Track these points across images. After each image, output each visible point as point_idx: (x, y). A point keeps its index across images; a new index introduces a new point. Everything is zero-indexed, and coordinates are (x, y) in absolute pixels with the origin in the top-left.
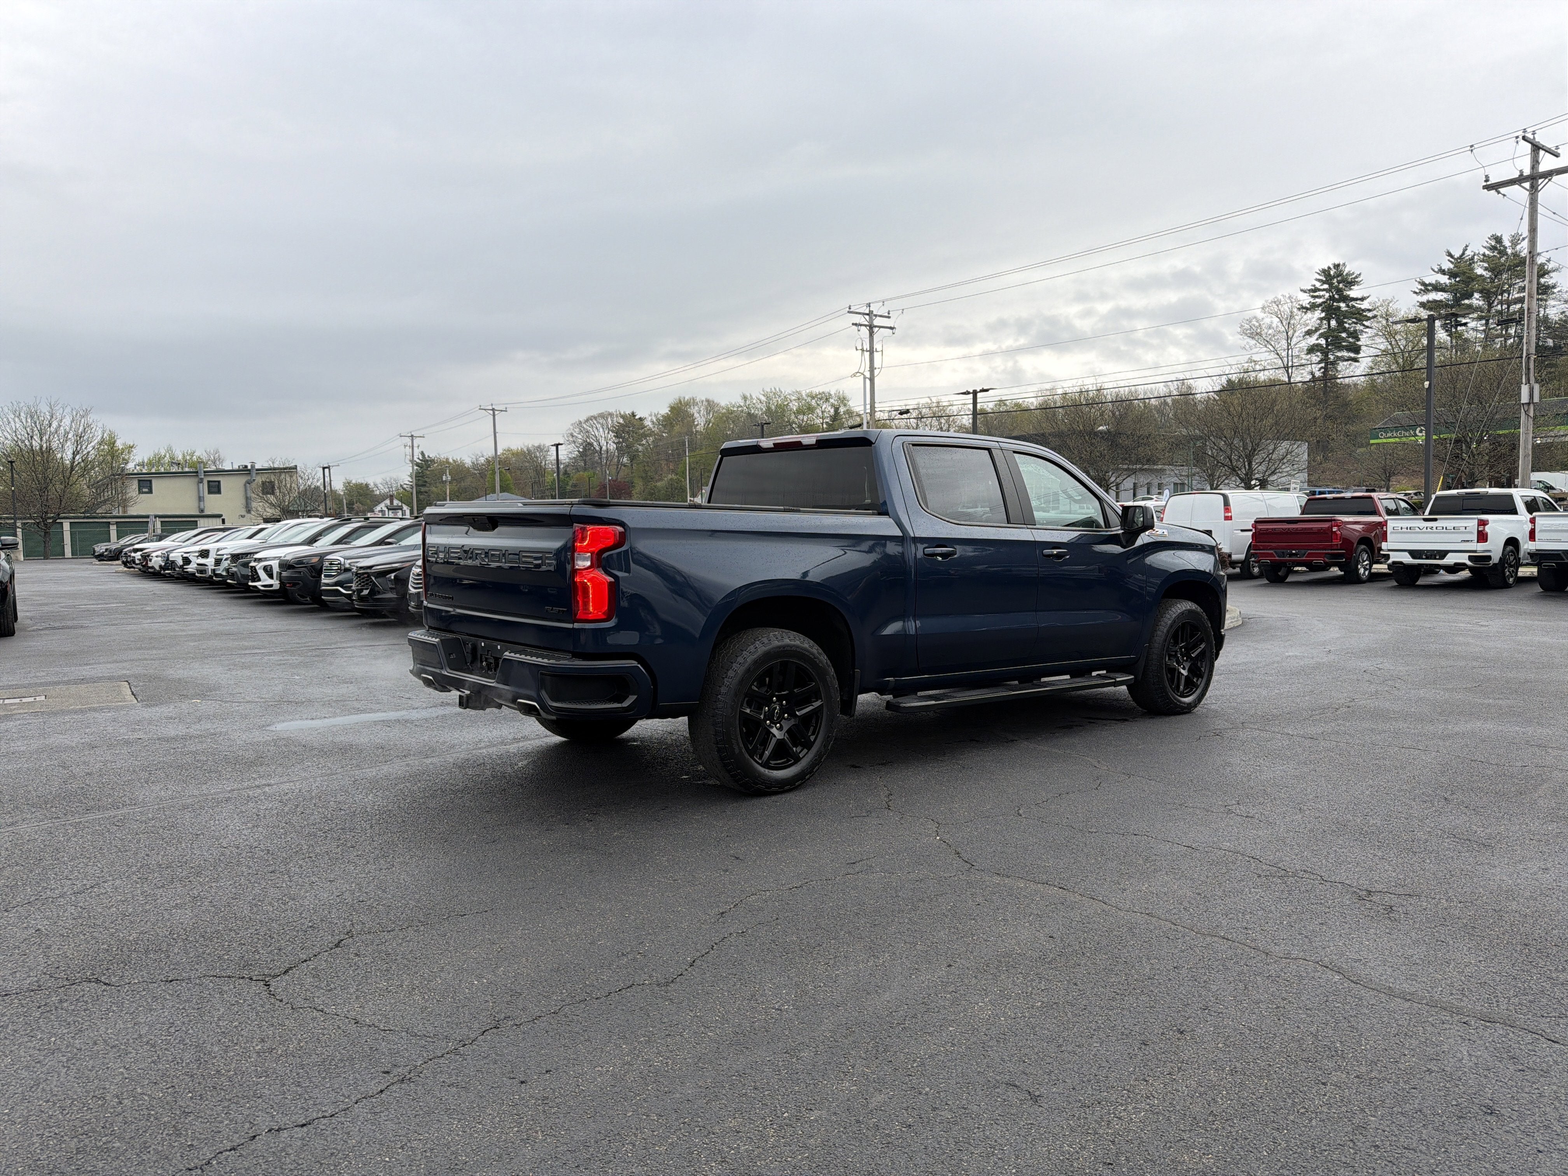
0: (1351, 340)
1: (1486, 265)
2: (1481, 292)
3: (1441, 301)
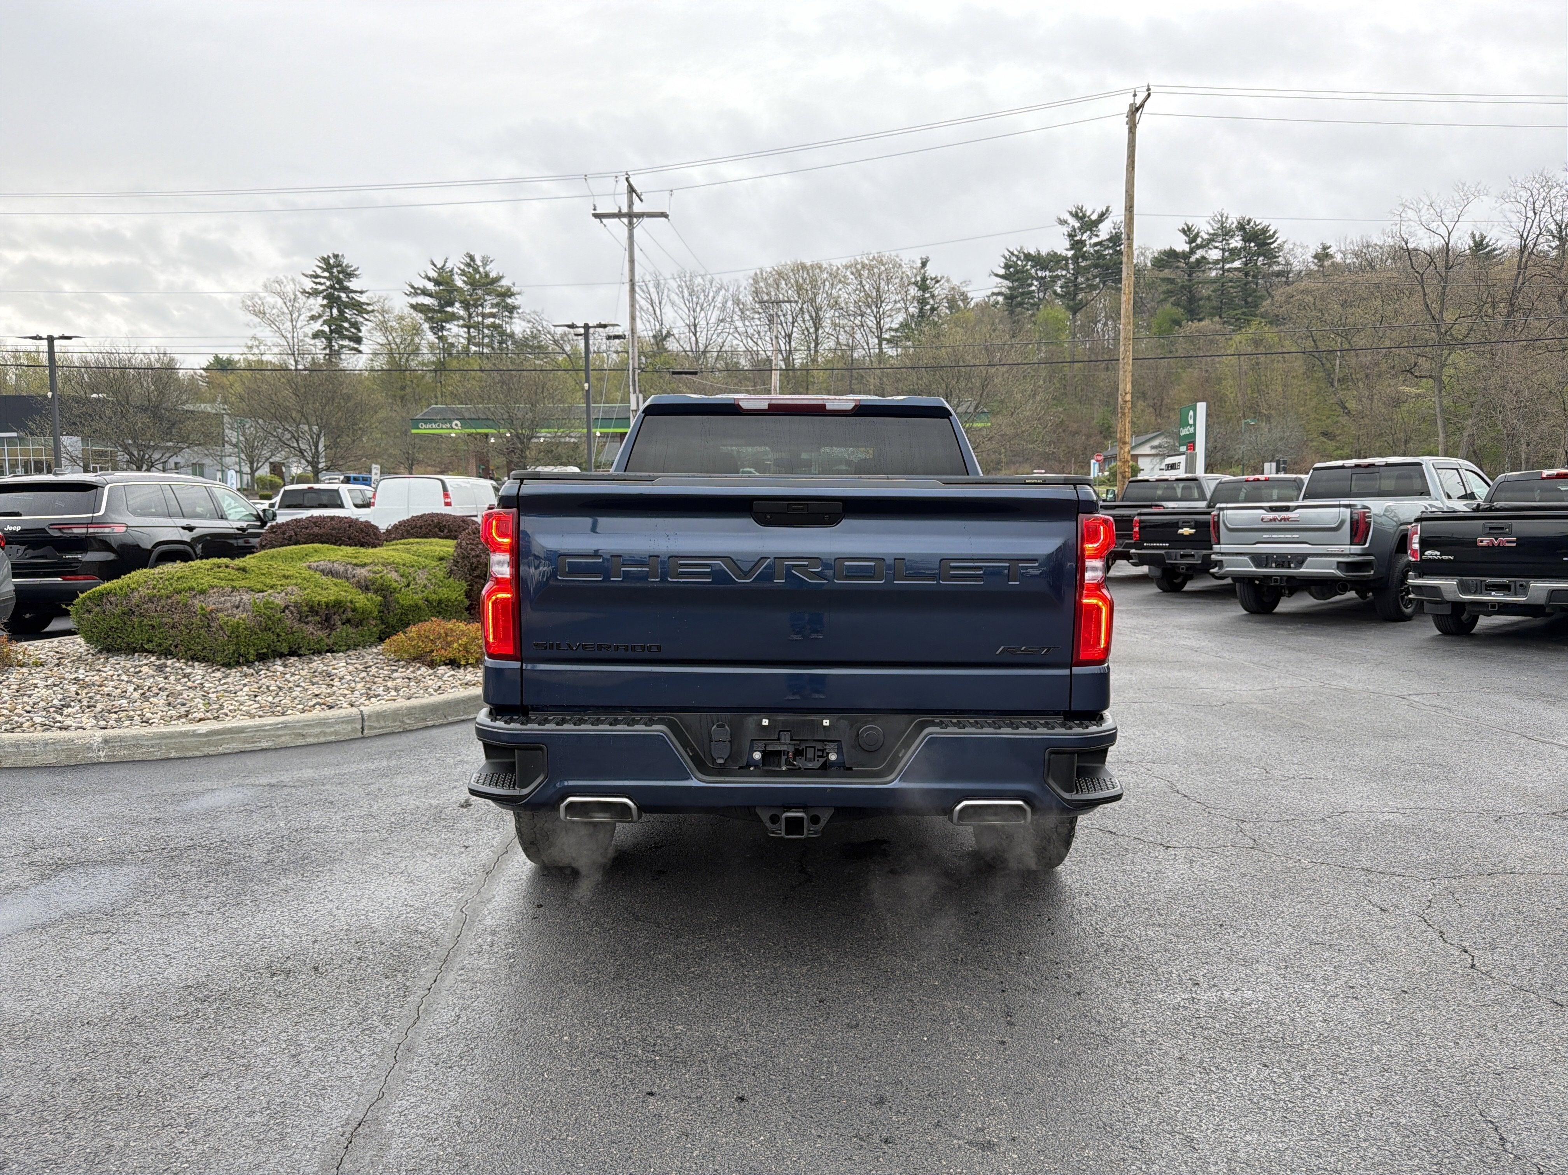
0: (353, 330)
1: (465, 279)
2: (461, 302)
3: (428, 305)
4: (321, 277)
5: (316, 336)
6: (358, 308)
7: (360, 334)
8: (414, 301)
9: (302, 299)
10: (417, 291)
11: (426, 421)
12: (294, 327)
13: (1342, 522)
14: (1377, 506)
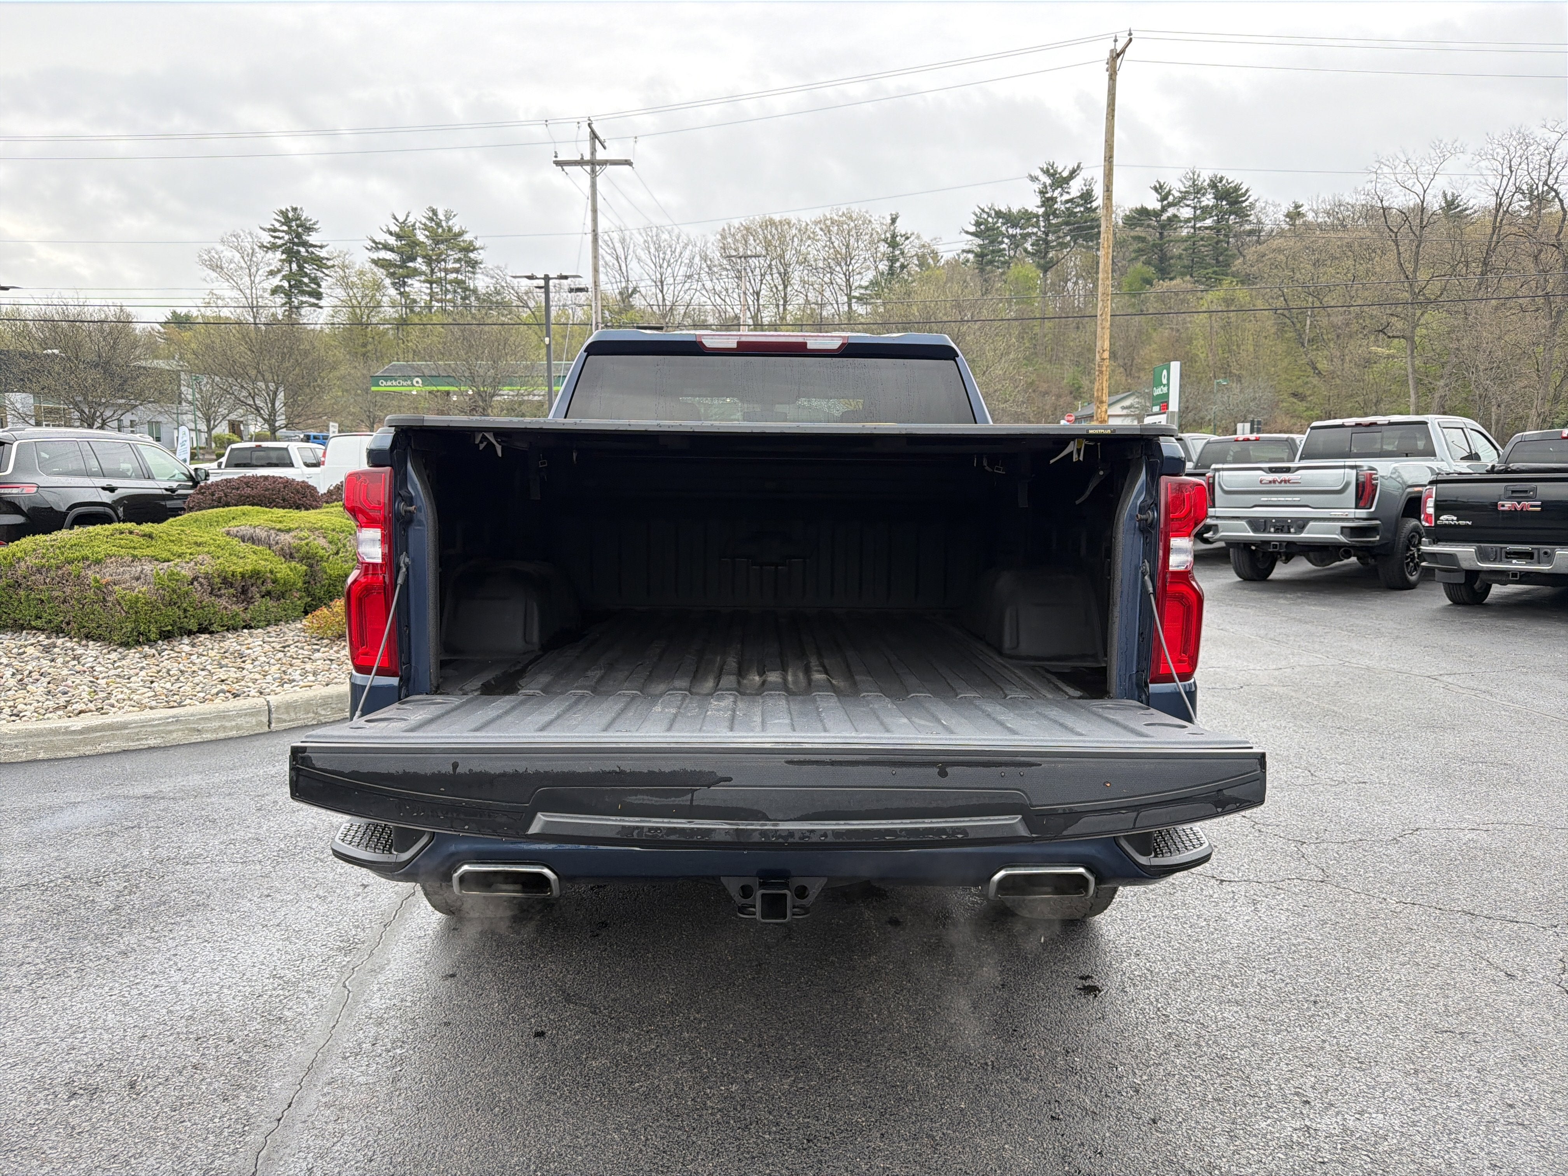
0: (313, 286)
1: (427, 233)
2: (424, 257)
3: (390, 261)
4: (279, 231)
5: (275, 291)
6: (318, 262)
7: (320, 290)
8: (375, 255)
9: (260, 253)
10: (377, 246)
11: (386, 378)
12: (252, 282)
13: (1347, 485)
14: (1384, 467)
